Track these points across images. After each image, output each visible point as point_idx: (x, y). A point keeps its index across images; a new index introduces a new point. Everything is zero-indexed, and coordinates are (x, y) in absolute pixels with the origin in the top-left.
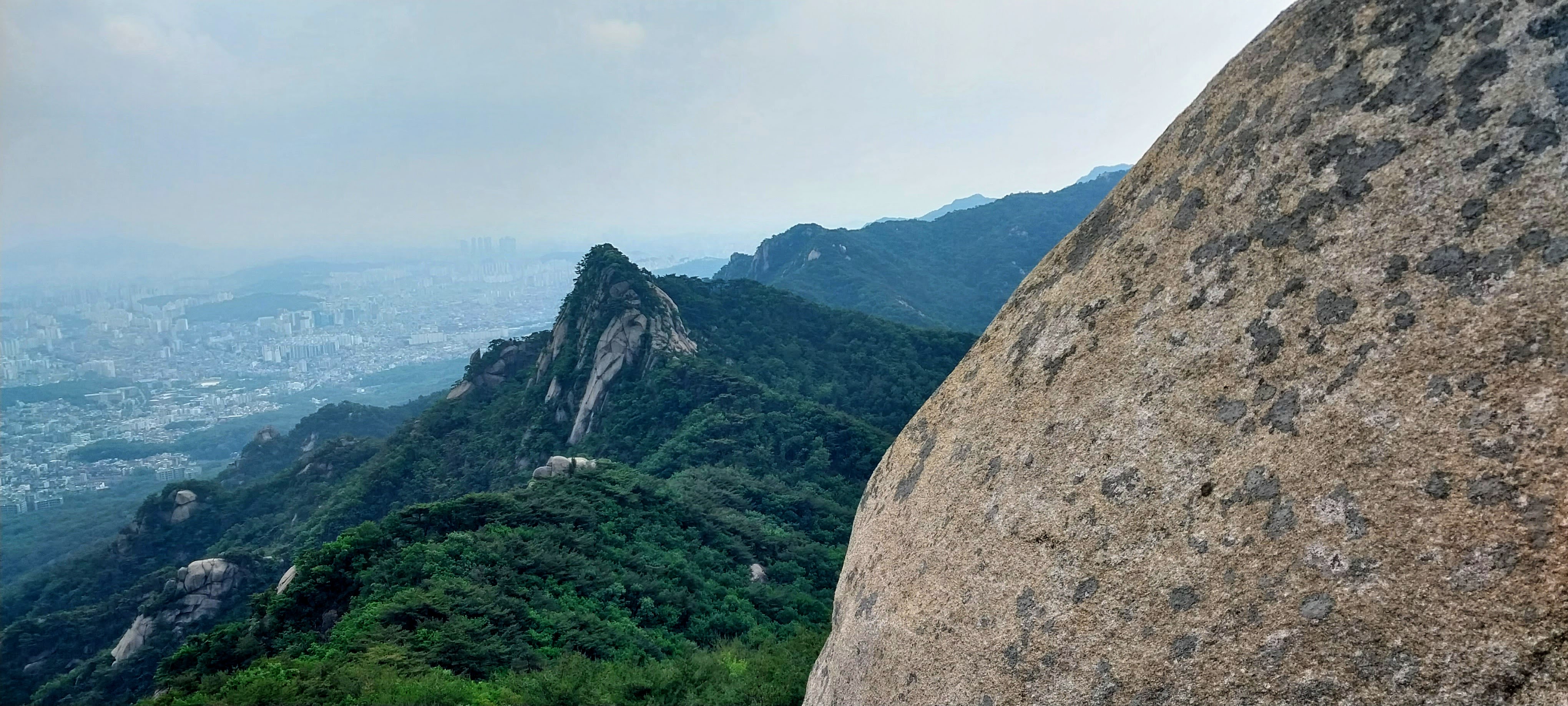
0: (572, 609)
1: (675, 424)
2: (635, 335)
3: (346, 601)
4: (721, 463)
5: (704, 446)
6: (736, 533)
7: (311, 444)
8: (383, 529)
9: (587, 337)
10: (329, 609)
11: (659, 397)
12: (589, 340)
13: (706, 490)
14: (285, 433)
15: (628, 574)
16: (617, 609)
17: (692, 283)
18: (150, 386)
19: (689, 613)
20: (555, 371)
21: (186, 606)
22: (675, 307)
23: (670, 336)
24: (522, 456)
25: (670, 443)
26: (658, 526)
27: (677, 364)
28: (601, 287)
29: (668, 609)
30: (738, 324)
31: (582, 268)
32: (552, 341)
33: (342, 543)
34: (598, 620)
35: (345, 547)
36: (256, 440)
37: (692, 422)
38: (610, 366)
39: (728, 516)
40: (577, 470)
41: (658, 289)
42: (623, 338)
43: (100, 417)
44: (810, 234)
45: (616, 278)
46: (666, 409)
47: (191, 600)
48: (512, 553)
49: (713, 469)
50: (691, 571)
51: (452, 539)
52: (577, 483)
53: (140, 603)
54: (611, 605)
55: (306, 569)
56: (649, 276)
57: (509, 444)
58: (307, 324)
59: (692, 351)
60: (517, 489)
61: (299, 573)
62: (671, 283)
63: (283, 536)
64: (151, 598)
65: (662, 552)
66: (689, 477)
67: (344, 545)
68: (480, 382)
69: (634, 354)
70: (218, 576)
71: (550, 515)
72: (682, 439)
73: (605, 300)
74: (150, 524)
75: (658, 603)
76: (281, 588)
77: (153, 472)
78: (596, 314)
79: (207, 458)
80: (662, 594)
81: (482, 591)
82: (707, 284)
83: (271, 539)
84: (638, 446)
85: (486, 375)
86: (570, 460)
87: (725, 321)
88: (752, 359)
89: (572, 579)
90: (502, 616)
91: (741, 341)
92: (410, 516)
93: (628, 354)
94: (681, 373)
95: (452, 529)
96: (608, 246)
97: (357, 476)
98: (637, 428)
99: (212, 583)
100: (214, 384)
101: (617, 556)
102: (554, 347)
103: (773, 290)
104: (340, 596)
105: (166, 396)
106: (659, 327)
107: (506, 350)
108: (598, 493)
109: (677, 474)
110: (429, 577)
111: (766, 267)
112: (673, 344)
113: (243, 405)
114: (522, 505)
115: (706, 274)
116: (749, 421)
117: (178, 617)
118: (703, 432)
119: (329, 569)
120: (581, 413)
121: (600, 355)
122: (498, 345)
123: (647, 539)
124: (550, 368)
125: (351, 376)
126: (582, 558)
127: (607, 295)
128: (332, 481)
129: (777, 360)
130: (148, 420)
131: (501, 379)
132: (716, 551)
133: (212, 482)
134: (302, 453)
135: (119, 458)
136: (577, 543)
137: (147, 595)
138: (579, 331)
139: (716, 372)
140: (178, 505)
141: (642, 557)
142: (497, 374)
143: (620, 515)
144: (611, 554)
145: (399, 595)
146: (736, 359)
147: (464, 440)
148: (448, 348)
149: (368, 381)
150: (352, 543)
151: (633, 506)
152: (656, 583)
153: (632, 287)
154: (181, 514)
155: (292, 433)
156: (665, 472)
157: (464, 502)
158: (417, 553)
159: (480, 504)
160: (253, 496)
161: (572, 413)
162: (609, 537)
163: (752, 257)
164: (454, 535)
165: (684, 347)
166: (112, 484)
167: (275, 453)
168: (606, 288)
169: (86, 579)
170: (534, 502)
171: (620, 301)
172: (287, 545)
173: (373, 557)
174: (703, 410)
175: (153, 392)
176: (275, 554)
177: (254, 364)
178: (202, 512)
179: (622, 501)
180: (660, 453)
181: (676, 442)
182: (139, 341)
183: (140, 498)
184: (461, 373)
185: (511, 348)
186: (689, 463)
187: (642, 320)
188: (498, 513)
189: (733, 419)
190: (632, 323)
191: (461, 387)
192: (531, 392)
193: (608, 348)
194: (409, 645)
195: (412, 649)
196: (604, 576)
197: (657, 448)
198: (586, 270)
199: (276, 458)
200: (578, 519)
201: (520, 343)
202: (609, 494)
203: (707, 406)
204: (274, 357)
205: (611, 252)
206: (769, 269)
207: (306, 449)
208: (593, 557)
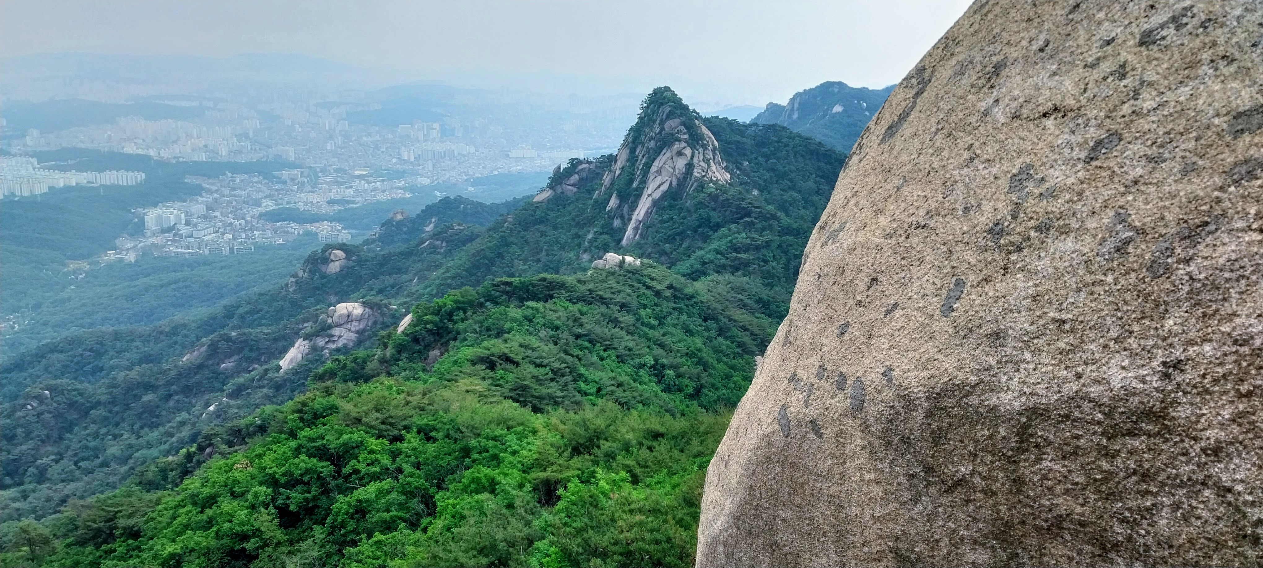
0: (612, 371)
1: (706, 239)
2: (681, 163)
3: (447, 343)
4: (740, 273)
5: (727, 258)
6: (746, 329)
7: (432, 225)
8: (479, 294)
9: (643, 162)
10: (434, 349)
11: (695, 216)
12: (644, 165)
13: (725, 293)
14: (413, 215)
15: (658, 351)
16: (647, 376)
17: (732, 125)
18: (318, 170)
19: (702, 386)
20: (616, 187)
21: (333, 336)
22: (716, 143)
23: (709, 166)
24: (585, 251)
25: (700, 253)
26: (684, 317)
27: (712, 190)
28: (658, 122)
29: (686, 381)
30: (766, 161)
31: (645, 105)
32: (616, 163)
33: (448, 301)
34: (632, 382)
35: (450, 304)
36: (392, 218)
37: (720, 238)
38: (659, 187)
39: (740, 315)
40: (626, 265)
41: (704, 128)
42: (672, 165)
43: (282, 190)
44: (836, 90)
45: (670, 116)
46: (700, 226)
47: (336, 332)
48: (571, 323)
49: (732, 278)
50: (707, 355)
51: (528, 307)
52: (625, 276)
53: (301, 329)
54: (642, 372)
55: (420, 317)
56: (698, 116)
57: (576, 241)
58: (434, 134)
59: (726, 181)
60: (580, 275)
61: (415, 319)
62: (715, 124)
63: (406, 292)
64: (308, 327)
65: (685, 337)
66: (713, 281)
67: (449, 302)
68: (559, 190)
69: (679, 179)
70: (357, 316)
71: (602, 298)
72: (710, 251)
73: (660, 132)
74: (312, 272)
75: (679, 376)
76: (400, 329)
77: (316, 234)
78: (652, 144)
79: (355, 228)
80: (682, 370)
81: (546, 348)
82: (744, 126)
83: (398, 294)
84: (675, 253)
85: (564, 186)
86: (621, 257)
87: (756, 158)
88: (776, 191)
89: (615, 348)
90: (560, 369)
91: (767, 175)
92: (498, 286)
93: (674, 178)
94: (713, 197)
95: (528, 299)
96: (667, 89)
97: (463, 253)
98: (675, 239)
99: (352, 321)
100: (364, 173)
101: (650, 336)
102: (617, 168)
103: (799, 136)
104: (443, 340)
105: (329, 179)
106: (701, 158)
107: (580, 167)
108: (640, 285)
109: (703, 278)
110: (509, 333)
111: (795, 116)
112: (710, 173)
113: (384, 191)
114: (582, 288)
115: (745, 118)
116: (767, 242)
117: (327, 343)
118: (728, 247)
119: (436, 319)
120: (633, 222)
121: (652, 177)
122: (575, 163)
123: (675, 326)
124: (612, 184)
125: (465, 177)
126: (624, 333)
127: (663, 129)
128: (445, 255)
129: (795, 194)
130: (315, 195)
131: (575, 190)
132: (728, 342)
133: (357, 247)
134: (424, 232)
135: (294, 222)
136: (620, 322)
137: (306, 325)
138: (637, 157)
139: (743, 200)
140: (332, 261)
141: (668, 340)
142: (572, 185)
143: (656, 305)
144: (646, 334)
145: (485, 344)
146: (761, 191)
147: (543, 234)
148: (538, 162)
149: (477, 182)
150: (456, 302)
151: (667, 299)
152: (679, 360)
153: (683, 124)
154: (334, 268)
155: (418, 216)
156: (694, 275)
157: (540, 280)
158: (501, 314)
159: (551, 283)
160: (386, 259)
161: (626, 221)
162: (645, 320)
163: (784, 107)
164: (530, 303)
165: (719, 177)
166: (288, 241)
167: (405, 229)
168: (662, 123)
169: (266, 308)
170: (591, 286)
171: (672, 135)
172: (408, 299)
173: (469, 313)
174: (729, 230)
175: (320, 174)
176: (400, 305)
177: (394, 160)
178: (348, 268)
179: (658, 294)
180: (692, 261)
181: (706, 252)
182: (313, 134)
183: (307, 252)
184: (545, 182)
185: (584, 166)
186: (714, 270)
187: (688, 152)
188: (563, 291)
189: (753, 239)
190: (680, 154)
191: (544, 193)
192: (596, 202)
193: (659, 172)
194: (490, 381)
195: (491, 384)
196: (639, 350)
197: (689, 257)
198: (648, 107)
199: (405, 233)
200: (623, 303)
201: (592, 162)
202: (648, 288)
203: (733, 226)
204: (409, 157)
205: (669, 94)
206: (798, 118)
207: (428, 229)
208: (632, 334)
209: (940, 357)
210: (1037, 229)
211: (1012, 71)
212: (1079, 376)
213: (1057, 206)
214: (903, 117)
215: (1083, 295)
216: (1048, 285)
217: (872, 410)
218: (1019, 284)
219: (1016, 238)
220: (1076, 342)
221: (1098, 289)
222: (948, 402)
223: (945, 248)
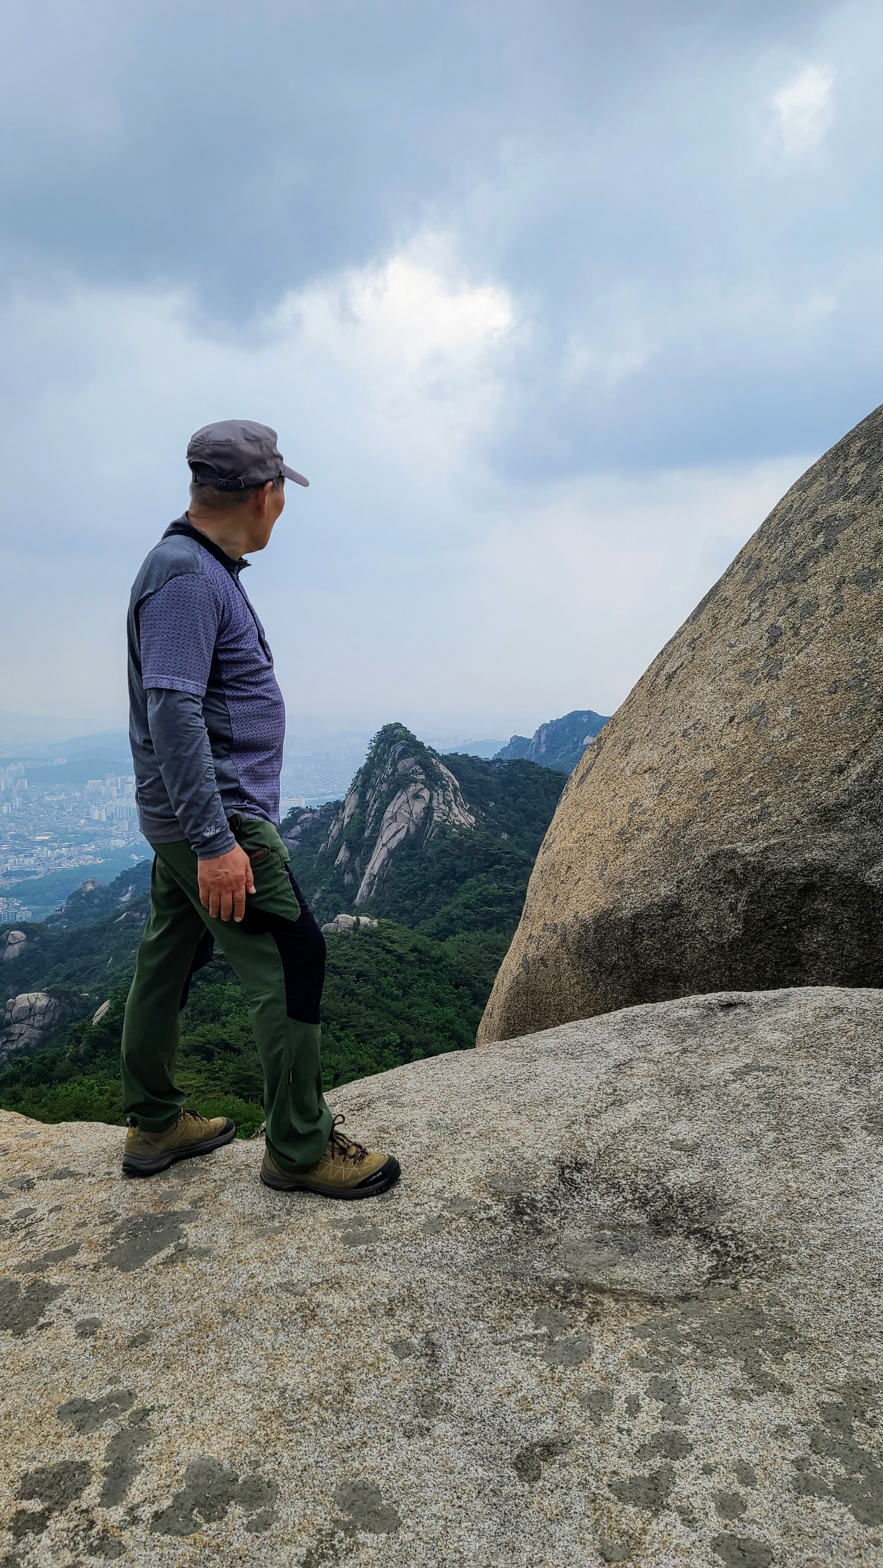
0: (351, 1053)
1: (452, 891)
2: (418, 807)
4: (493, 929)
5: (478, 913)
7: (128, 895)
9: (375, 807)
11: (437, 866)
12: (377, 810)
13: (478, 954)
14: (106, 884)
15: (404, 1027)
16: (392, 1056)
17: (473, 761)
20: (345, 837)
21: (12, 1034)
22: (457, 783)
23: (451, 809)
25: (445, 909)
26: (433, 984)
27: (456, 836)
28: (390, 762)
30: (514, 801)
31: (374, 744)
32: (343, 810)
34: (375, 1065)
36: (81, 889)
37: (469, 890)
38: (395, 835)
40: (361, 927)
41: (442, 767)
42: (408, 810)
44: (586, 720)
45: (403, 754)
46: (444, 877)
47: (16, 1029)
49: (485, 935)
50: (461, 1027)
52: (360, 940)
54: (386, 1053)
56: (435, 754)
59: (471, 824)
61: (113, 1007)
62: (456, 763)
63: (99, 976)
65: (435, 1008)
66: (463, 940)
69: (417, 825)
70: (40, 1008)
71: (334, 967)
72: (458, 905)
73: (393, 774)
76: (96, 1020)
78: (384, 787)
79: (37, 903)
80: (433, 1047)
82: (486, 762)
83: (89, 978)
84: (417, 910)
86: (355, 918)
87: (503, 798)
88: (526, 834)
89: (353, 1026)
91: (517, 816)
93: (411, 824)
94: (458, 844)
96: (398, 725)
98: (417, 894)
99: (35, 1015)
100: (47, 838)
101: (393, 1008)
102: (346, 815)
103: (548, 771)
106: (441, 801)
107: (303, 817)
108: (379, 949)
109: (451, 938)
110: (227, 1015)
111: (543, 749)
112: (453, 817)
113: (70, 858)
115: (487, 754)
117: (4, 1043)
118: (478, 900)
120: (366, 876)
121: (386, 825)
122: (296, 813)
123: (421, 995)
124: (340, 834)
126: (363, 1007)
127: (396, 770)
131: (297, 843)
133: (41, 925)
134: (119, 903)
136: (358, 994)
138: (368, 802)
139: (491, 845)
140: (10, 944)
141: (415, 1012)
142: (294, 838)
143: (398, 971)
144: (388, 1007)
145: (200, 1030)
146: (511, 834)
151: (411, 964)
152: (428, 1036)
153: (418, 763)
154: (12, 952)
155: (112, 884)
156: (441, 935)
158: (217, 994)
160: (74, 938)
161: (359, 877)
162: (388, 990)
163: (531, 740)
165: (463, 821)
167: (96, 902)
168: (394, 764)
171: (407, 775)
172: (102, 984)
174: (478, 880)
176: (91, 992)
177: (83, 821)
178: (30, 951)
179: (400, 958)
180: (437, 918)
181: (452, 907)
185: (307, 815)
186: (463, 928)
187: (426, 794)
189: (505, 890)
190: (416, 796)
192: (323, 855)
193: (394, 818)
194: (207, 1075)
195: (209, 1078)
196: (381, 1026)
197: (434, 913)
198: (377, 747)
199: (97, 906)
200: (360, 972)
201: (315, 811)
202: (389, 952)
203: (482, 876)
204: (100, 816)
205: (401, 731)
206: (547, 751)
207: (124, 899)
208: (372, 1008)
209: (598, 900)
210: (637, 829)
211: (635, 746)
212: (651, 895)
213: (645, 818)
214: (588, 770)
215: (652, 858)
216: (640, 855)
217: (570, 938)
218: (629, 857)
219: (628, 835)
220: (650, 880)
221: (657, 854)
222: (603, 922)
223: (600, 845)
